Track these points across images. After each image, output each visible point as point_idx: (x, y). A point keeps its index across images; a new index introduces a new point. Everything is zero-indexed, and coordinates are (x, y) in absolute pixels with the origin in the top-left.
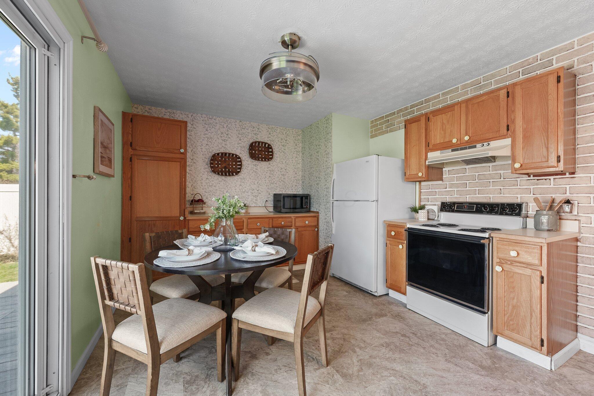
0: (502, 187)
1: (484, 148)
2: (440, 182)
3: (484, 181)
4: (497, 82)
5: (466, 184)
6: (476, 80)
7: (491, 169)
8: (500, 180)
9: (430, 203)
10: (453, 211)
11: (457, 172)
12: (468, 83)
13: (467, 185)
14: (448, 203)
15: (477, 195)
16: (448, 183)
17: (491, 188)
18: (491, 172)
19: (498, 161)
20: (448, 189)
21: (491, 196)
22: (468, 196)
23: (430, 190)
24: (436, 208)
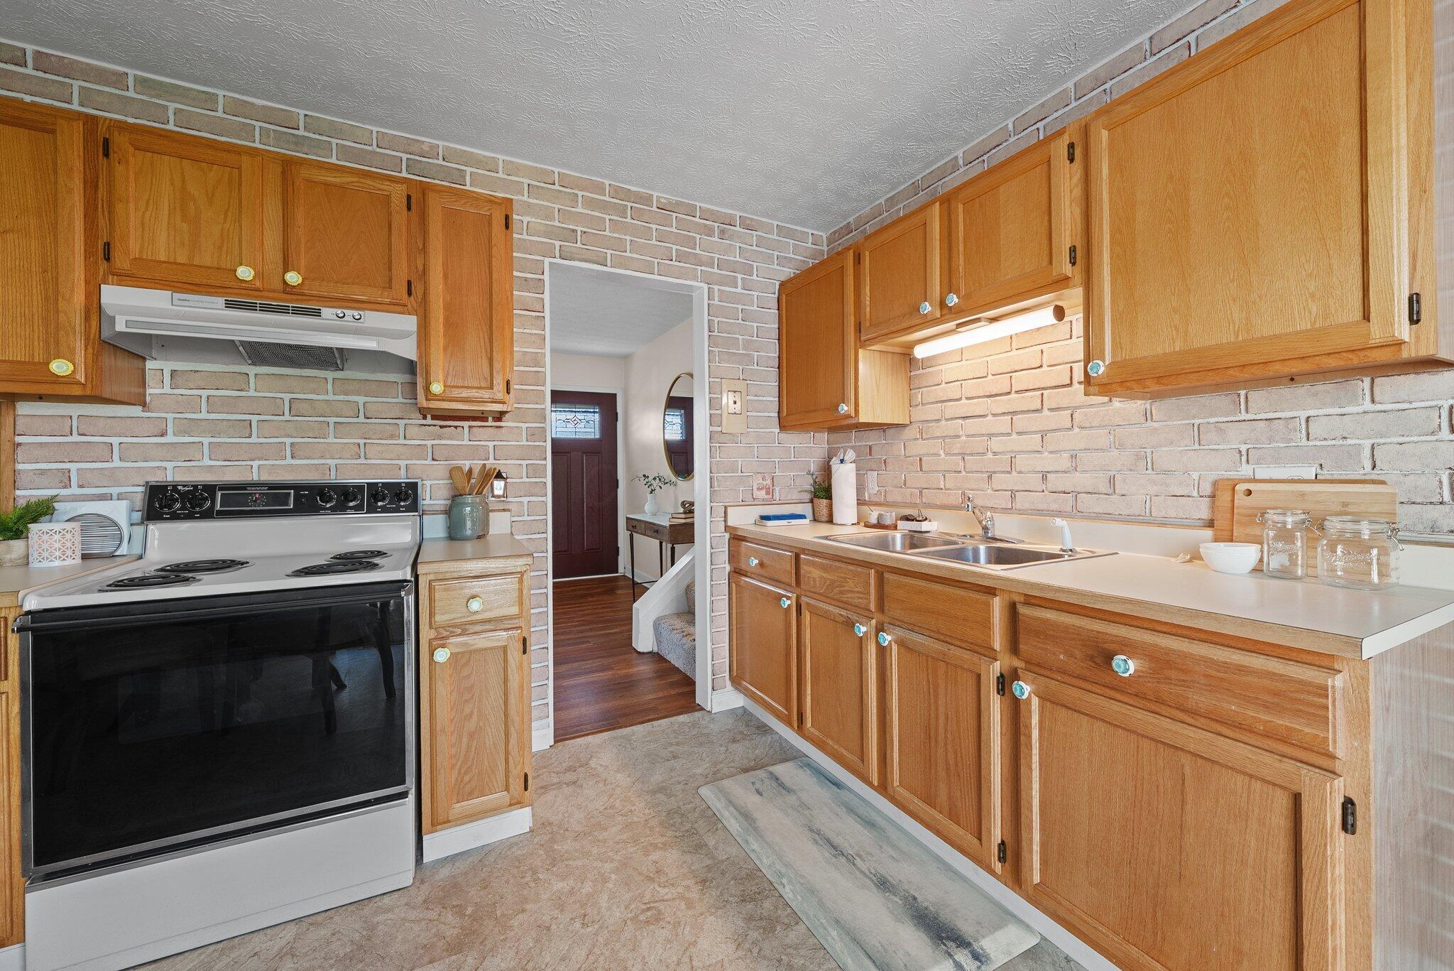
0: (362, 439)
1: (345, 323)
2: (136, 411)
3: (311, 419)
4: (345, 152)
5: (250, 424)
6: (282, 110)
7: (330, 387)
8: (355, 420)
9: (75, 490)
10: (208, 515)
11: (215, 381)
12: (252, 104)
13: (251, 427)
14: (179, 488)
15: (289, 461)
16: (170, 416)
17: (331, 440)
18: (331, 397)
19: (349, 369)
20: (170, 438)
21: (332, 462)
22: (255, 464)
23: (75, 438)
24: (119, 512)
